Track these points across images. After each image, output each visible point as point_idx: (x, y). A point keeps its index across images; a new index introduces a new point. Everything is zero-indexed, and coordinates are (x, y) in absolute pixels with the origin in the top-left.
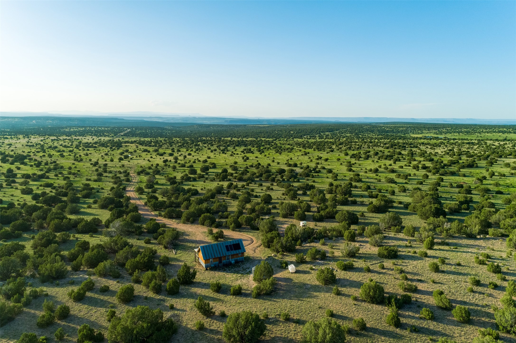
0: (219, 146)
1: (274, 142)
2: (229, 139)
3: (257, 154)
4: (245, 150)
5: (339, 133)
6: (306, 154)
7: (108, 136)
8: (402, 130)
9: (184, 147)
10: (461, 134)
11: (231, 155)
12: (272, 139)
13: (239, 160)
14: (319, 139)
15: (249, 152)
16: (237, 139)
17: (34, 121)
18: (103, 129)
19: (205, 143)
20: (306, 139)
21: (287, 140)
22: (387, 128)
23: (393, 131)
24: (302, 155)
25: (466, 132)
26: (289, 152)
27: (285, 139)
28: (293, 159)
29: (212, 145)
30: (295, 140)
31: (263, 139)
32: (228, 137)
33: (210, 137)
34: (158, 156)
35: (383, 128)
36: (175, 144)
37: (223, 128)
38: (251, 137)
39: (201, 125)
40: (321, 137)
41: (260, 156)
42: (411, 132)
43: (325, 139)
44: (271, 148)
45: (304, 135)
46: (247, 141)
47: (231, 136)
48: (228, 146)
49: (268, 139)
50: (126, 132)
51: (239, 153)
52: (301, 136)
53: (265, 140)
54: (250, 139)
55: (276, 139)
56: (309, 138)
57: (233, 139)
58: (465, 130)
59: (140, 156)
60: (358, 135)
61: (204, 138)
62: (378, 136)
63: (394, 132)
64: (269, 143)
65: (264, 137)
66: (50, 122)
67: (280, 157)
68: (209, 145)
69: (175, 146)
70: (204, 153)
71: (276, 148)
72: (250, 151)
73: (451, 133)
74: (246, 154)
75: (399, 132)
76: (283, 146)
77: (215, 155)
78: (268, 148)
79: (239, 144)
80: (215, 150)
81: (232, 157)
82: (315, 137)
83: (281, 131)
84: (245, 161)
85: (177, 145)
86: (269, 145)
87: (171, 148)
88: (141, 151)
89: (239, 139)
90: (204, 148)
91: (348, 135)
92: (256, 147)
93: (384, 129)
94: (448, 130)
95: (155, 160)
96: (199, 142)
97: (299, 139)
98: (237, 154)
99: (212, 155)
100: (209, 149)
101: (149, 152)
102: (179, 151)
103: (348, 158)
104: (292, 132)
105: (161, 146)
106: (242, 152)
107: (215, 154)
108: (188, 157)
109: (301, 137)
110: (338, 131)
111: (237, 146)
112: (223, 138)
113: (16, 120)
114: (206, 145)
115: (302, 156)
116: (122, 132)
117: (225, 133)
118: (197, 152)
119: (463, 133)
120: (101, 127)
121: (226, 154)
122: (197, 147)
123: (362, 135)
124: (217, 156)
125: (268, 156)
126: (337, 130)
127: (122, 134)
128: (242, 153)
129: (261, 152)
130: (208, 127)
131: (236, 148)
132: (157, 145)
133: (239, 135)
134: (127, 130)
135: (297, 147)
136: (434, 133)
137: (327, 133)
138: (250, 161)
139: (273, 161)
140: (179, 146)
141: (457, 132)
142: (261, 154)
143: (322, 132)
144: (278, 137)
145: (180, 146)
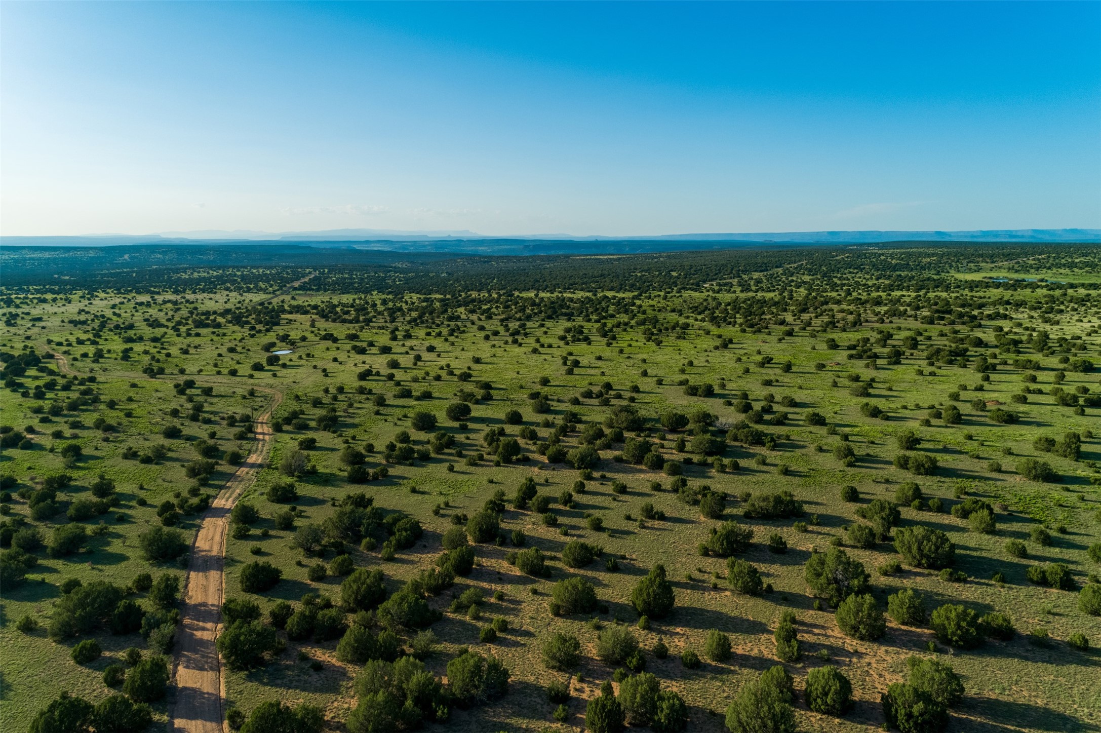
0: (506, 319)
1: (638, 302)
2: (531, 294)
3: (599, 345)
4: (568, 330)
5: (784, 274)
6: (725, 345)
7: (265, 291)
8: (930, 263)
9: (422, 322)
10: (1076, 270)
11: (535, 351)
12: (631, 295)
13: (554, 368)
14: (742, 291)
15: (579, 340)
16: (548, 295)
17: (126, 256)
18: (261, 271)
19: (472, 312)
20: (711, 293)
21: (665, 298)
22: (892, 258)
23: (907, 267)
24: (716, 348)
25: (1087, 264)
26: (679, 338)
27: (662, 294)
28: (695, 363)
29: (490, 318)
30: (686, 294)
31: (610, 294)
32: (528, 290)
33: (489, 291)
34: (353, 354)
35: (883, 258)
36: (403, 315)
37: (518, 264)
38: (582, 290)
39: (471, 258)
40: (746, 288)
41: (607, 353)
42: (951, 266)
43: (757, 291)
44: (633, 322)
45: (705, 282)
46: (571, 300)
47: (536, 285)
48: (529, 318)
49: (621, 295)
50: (307, 279)
51: (555, 342)
52: (698, 285)
53: (614, 298)
54: (580, 295)
55: (641, 295)
56: (716, 288)
57: (542, 295)
58: (1082, 259)
59: (308, 355)
60: (830, 278)
61: (474, 294)
62: (877, 279)
63: (912, 270)
64: (623, 307)
65: (612, 289)
66: (159, 256)
67: (660, 357)
68: (483, 317)
69: (401, 319)
70: (467, 345)
71: (643, 323)
72: (579, 336)
73: (1049, 268)
74: (571, 348)
75: (923, 268)
76: (661, 316)
77: (494, 350)
78: (626, 324)
79: (555, 311)
80: (496, 333)
81: (535, 356)
82: (729, 288)
83: (648, 270)
84: (570, 372)
85: (408, 318)
86: (626, 312)
87: (391, 326)
88: (318, 338)
89: (554, 295)
90: (469, 324)
91: (807, 278)
92: (597, 321)
93: (885, 260)
94: (1039, 259)
95: (342, 367)
96: (460, 306)
97: (693, 294)
98: (550, 346)
99: (485, 350)
100: (482, 328)
101: (335, 340)
102: (408, 336)
103: (841, 356)
104: (674, 274)
105: (368, 321)
106: (563, 338)
107: (494, 346)
108: (426, 356)
109: (697, 288)
110: (780, 270)
111: (550, 317)
112: (516, 293)
113: (92, 254)
114: (474, 317)
115: (718, 353)
116: (297, 279)
117: (523, 278)
118: (452, 339)
119: (1081, 268)
120: (257, 267)
121: (520, 345)
122: (452, 324)
123: (840, 279)
124: (499, 352)
125: (627, 350)
126: (777, 267)
127: (296, 284)
128: (562, 343)
129: (609, 336)
130: (488, 262)
131: (548, 323)
132: (361, 318)
133: (554, 282)
134: (310, 273)
135: (696, 320)
136: (1009, 269)
137: (756, 275)
138: (582, 371)
139: (645, 374)
140: (409, 322)
141: (1064, 265)
142: (609, 345)
143: (745, 272)
144: (643, 287)
145: (415, 320)
